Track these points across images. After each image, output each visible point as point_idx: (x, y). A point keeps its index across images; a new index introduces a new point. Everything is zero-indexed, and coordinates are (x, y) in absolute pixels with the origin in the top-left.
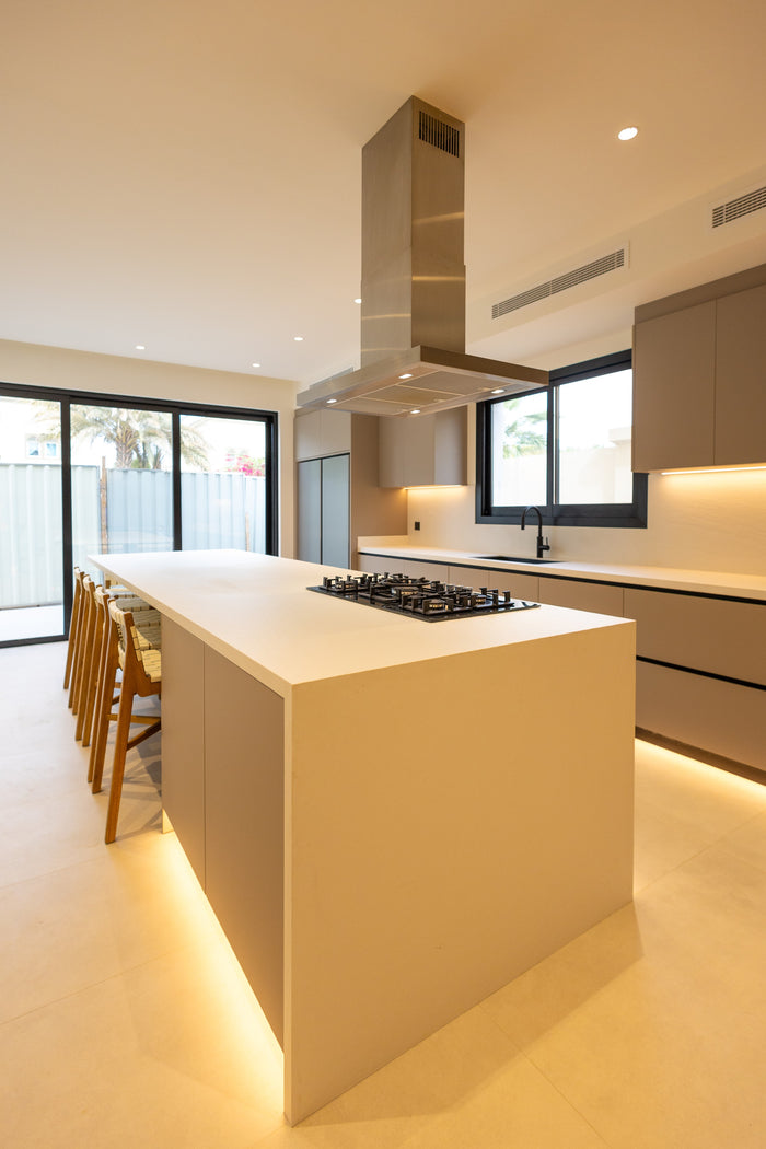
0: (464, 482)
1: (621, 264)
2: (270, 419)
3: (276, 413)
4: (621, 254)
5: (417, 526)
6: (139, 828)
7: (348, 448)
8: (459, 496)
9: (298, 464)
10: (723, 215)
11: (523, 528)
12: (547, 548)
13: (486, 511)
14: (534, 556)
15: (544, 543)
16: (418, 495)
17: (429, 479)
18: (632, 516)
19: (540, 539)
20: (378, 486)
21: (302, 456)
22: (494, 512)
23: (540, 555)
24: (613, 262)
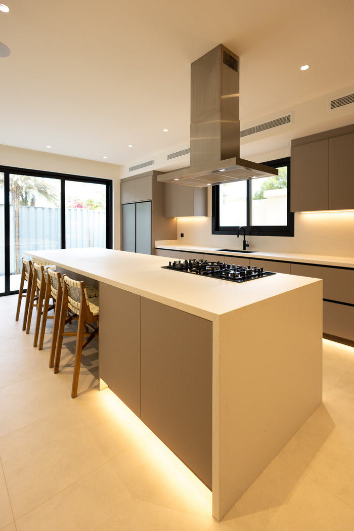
0: (206, 215)
1: (289, 121)
2: (108, 183)
3: (112, 181)
4: (289, 117)
5: (182, 235)
6: (86, 389)
7: (151, 198)
8: (205, 221)
9: (122, 206)
10: (335, 104)
11: (238, 237)
12: (248, 246)
13: (217, 229)
14: (242, 249)
15: (247, 243)
16: (182, 221)
17: (191, 214)
18: (287, 231)
19: (244, 241)
20: (164, 216)
21: (125, 202)
22: (220, 229)
23: (244, 249)
24: (286, 120)
